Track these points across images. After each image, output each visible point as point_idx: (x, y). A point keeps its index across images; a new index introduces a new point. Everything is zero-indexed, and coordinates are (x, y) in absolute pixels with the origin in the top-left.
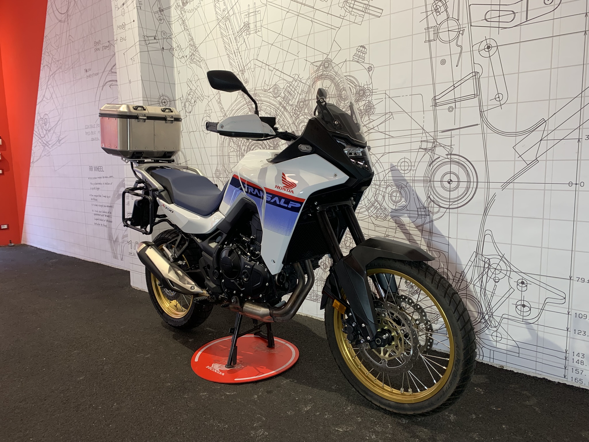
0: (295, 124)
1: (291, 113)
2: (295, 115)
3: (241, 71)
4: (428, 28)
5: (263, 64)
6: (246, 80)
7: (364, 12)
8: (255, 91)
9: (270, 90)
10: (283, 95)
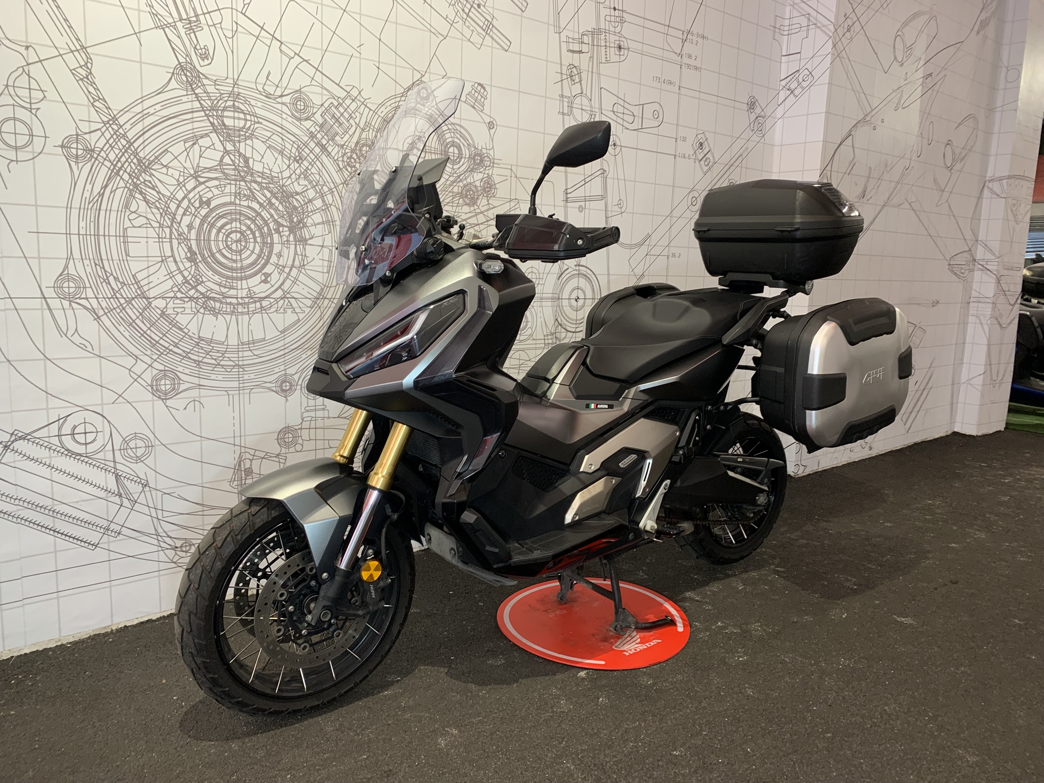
1: (340, 163)
2: (349, 169)
3: (185, 20)
4: (562, 96)
5: (263, 33)
6: (204, 50)
7: (484, 30)
8: (234, 87)
9: (284, 98)
10: (320, 121)
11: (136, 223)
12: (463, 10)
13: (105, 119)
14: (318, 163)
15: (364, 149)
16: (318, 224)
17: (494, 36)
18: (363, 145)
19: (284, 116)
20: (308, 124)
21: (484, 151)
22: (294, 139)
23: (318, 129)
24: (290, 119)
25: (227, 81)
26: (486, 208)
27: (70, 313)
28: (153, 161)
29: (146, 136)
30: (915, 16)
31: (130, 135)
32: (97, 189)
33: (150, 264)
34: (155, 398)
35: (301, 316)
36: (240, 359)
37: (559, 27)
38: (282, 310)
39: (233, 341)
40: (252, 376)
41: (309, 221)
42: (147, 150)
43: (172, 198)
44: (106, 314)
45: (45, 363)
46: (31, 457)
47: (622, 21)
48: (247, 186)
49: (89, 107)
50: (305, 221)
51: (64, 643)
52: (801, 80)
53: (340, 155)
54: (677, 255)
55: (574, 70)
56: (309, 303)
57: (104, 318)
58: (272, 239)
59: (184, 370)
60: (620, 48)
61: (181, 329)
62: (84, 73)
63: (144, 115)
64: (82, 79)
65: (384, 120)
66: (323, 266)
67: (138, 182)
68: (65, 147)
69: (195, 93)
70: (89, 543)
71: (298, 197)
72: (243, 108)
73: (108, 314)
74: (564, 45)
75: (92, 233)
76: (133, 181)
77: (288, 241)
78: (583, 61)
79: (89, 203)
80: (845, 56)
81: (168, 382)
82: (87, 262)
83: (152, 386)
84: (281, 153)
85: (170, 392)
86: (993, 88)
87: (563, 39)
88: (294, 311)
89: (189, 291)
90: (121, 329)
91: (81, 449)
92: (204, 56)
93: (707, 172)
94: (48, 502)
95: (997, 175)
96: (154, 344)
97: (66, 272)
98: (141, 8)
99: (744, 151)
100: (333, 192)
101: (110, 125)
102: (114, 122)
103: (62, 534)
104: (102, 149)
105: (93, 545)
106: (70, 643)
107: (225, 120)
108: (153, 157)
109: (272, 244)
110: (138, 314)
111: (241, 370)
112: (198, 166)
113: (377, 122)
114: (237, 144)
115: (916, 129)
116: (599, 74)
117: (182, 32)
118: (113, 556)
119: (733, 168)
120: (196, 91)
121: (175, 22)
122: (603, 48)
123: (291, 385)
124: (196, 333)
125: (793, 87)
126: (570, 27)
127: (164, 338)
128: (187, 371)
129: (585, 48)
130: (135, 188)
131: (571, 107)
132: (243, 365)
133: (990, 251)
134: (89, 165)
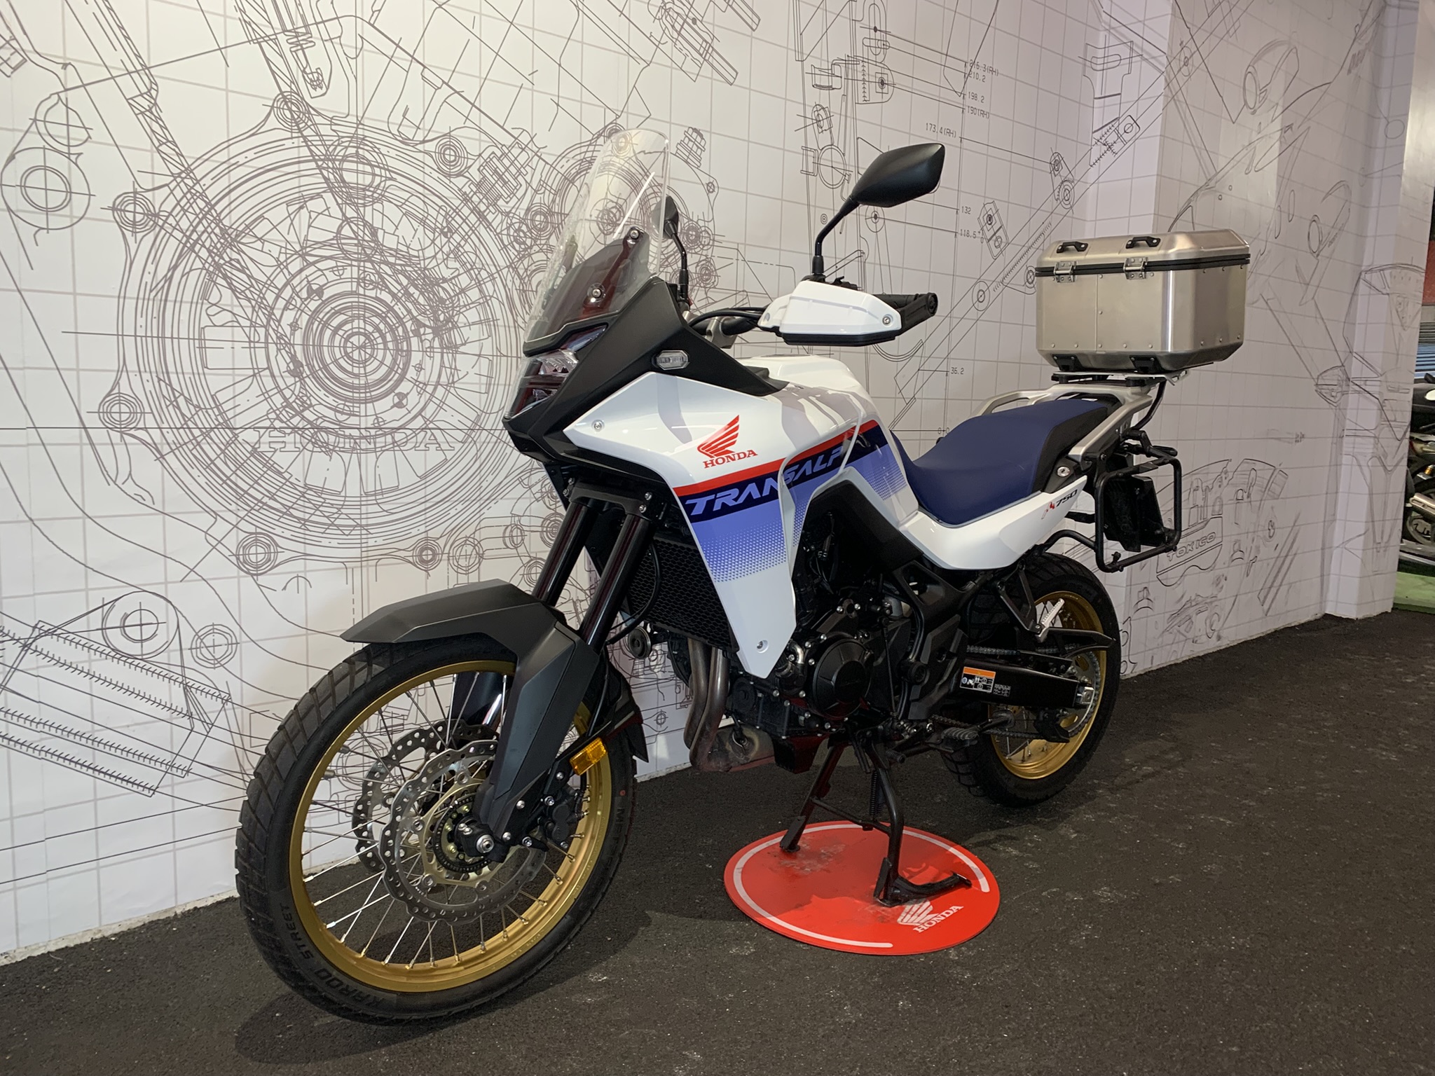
0: (516, 269)
1: (505, 238)
2: (517, 246)
3: (290, 31)
4: (806, 148)
5: (399, 52)
6: (316, 75)
7: (701, 55)
8: (357, 128)
9: (426, 144)
10: (477, 177)
11: (218, 320)
12: (673, 26)
13: (176, 171)
14: (473, 237)
15: (538, 218)
16: (474, 323)
17: (715, 64)
18: (537, 213)
19: (427, 170)
20: (460, 181)
21: (701, 223)
22: (440, 203)
23: (475, 189)
24: (435, 175)
25: (348, 119)
26: (703, 303)
27: (120, 449)
28: (242, 232)
29: (234, 195)
30: (1270, 46)
31: (210, 194)
32: (162, 271)
33: (237, 380)
34: (242, 573)
35: (449, 455)
36: (363, 516)
37: (802, 53)
38: (422, 447)
39: (353, 490)
40: (380, 541)
41: (461, 320)
42: (235, 216)
43: (269, 283)
44: (172, 451)
45: (84, 523)
46: (62, 661)
47: (886, 47)
48: (375, 268)
49: (151, 151)
50: (456, 319)
51: (107, 934)
52: (1121, 131)
53: (504, 227)
54: (959, 370)
55: (822, 112)
56: (460, 436)
57: (168, 457)
58: (409, 345)
59: (284, 534)
60: (882, 83)
61: (280, 474)
62: (146, 104)
63: (231, 166)
64: (142, 113)
65: (566, 178)
66: (480, 384)
67: (222, 262)
68: (117, 210)
69: (303, 136)
70: (144, 787)
71: (445, 285)
72: (370, 158)
73: (176, 452)
74: (808, 78)
75: (155, 335)
76: (214, 260)
77: (431, 347)
78: (833, 101)
79: (151, 291)
80: (1181, 98)
81: (260, 550)
82: (146, 376)
83: (237, 556)
84: (423, 222)
85: (263, 565)
86: (1369, 147)
87: (808, 69)
88: (439, 448)
89: (291, 418)
90: (195, 472)
91: (134, 649)
92: (316, 83)
93: (998, 255)
94: (85, 727)
95: (1377, 264)
96: (241, 495)
97: (116, 391)
98: (228, 14)
99: (1046, 228)
100: (494, 279)
101: (183, 179)
102: (188, 174)
103: (105, 773)
104: (170, 214)
105: (150, 789)
106: (115, 935)
107: (345, 174)
108: (243, 226)
109: (409, 351)
110: (219, 452)
111: (364, 532)
112: (306, 240)
113: (555, 181)
114: (362, 209)
115: (1272, 198)
116: (855, 119)
117: (286, 48)
118: (180, 804)
119: (1032, 251)
120: (305, 133)
121: (275, 34)
122: (860, 83)
123: (434, 554)
124: (301, 479)
125: (1110, 141)
126: (816, 53)
127: (256, 486)
128: (288, 534)
129: (836, 82)
130: (216, 271)
131: (817, 164)
132: (367, 525)
133: (1370, 366)
134: (151, 236)
